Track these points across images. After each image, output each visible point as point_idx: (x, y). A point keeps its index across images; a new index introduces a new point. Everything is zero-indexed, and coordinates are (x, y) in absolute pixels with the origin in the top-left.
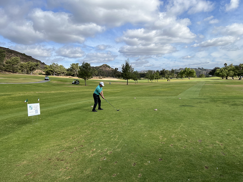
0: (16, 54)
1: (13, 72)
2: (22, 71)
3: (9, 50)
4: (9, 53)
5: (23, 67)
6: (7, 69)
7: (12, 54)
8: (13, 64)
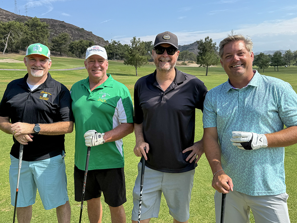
0: (71, 29)
1: (61, 55)
2: (73, 53)
4: (62, 27)
5: (74, 48)
6: (54, 50)
7: (65, 30)
8: (61, 44)
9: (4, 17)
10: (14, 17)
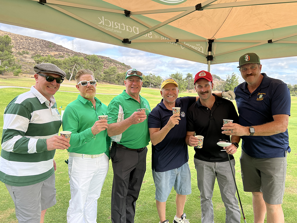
0: (115, 63)
1: (110, 83)
2: (119, 82)
3: (109, 60)
4: (109, 62)
5: (120, 78)
6: (105, 79)
7: (111, 64)
8: (111, 74)
9: (66, 53)
10: (73, 54)
